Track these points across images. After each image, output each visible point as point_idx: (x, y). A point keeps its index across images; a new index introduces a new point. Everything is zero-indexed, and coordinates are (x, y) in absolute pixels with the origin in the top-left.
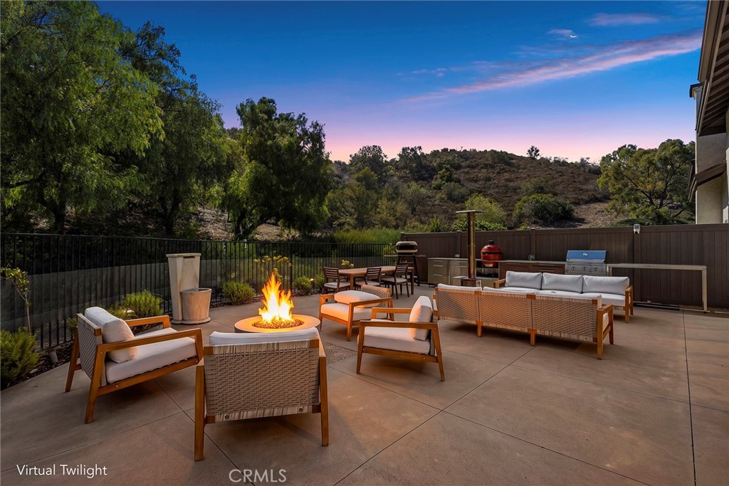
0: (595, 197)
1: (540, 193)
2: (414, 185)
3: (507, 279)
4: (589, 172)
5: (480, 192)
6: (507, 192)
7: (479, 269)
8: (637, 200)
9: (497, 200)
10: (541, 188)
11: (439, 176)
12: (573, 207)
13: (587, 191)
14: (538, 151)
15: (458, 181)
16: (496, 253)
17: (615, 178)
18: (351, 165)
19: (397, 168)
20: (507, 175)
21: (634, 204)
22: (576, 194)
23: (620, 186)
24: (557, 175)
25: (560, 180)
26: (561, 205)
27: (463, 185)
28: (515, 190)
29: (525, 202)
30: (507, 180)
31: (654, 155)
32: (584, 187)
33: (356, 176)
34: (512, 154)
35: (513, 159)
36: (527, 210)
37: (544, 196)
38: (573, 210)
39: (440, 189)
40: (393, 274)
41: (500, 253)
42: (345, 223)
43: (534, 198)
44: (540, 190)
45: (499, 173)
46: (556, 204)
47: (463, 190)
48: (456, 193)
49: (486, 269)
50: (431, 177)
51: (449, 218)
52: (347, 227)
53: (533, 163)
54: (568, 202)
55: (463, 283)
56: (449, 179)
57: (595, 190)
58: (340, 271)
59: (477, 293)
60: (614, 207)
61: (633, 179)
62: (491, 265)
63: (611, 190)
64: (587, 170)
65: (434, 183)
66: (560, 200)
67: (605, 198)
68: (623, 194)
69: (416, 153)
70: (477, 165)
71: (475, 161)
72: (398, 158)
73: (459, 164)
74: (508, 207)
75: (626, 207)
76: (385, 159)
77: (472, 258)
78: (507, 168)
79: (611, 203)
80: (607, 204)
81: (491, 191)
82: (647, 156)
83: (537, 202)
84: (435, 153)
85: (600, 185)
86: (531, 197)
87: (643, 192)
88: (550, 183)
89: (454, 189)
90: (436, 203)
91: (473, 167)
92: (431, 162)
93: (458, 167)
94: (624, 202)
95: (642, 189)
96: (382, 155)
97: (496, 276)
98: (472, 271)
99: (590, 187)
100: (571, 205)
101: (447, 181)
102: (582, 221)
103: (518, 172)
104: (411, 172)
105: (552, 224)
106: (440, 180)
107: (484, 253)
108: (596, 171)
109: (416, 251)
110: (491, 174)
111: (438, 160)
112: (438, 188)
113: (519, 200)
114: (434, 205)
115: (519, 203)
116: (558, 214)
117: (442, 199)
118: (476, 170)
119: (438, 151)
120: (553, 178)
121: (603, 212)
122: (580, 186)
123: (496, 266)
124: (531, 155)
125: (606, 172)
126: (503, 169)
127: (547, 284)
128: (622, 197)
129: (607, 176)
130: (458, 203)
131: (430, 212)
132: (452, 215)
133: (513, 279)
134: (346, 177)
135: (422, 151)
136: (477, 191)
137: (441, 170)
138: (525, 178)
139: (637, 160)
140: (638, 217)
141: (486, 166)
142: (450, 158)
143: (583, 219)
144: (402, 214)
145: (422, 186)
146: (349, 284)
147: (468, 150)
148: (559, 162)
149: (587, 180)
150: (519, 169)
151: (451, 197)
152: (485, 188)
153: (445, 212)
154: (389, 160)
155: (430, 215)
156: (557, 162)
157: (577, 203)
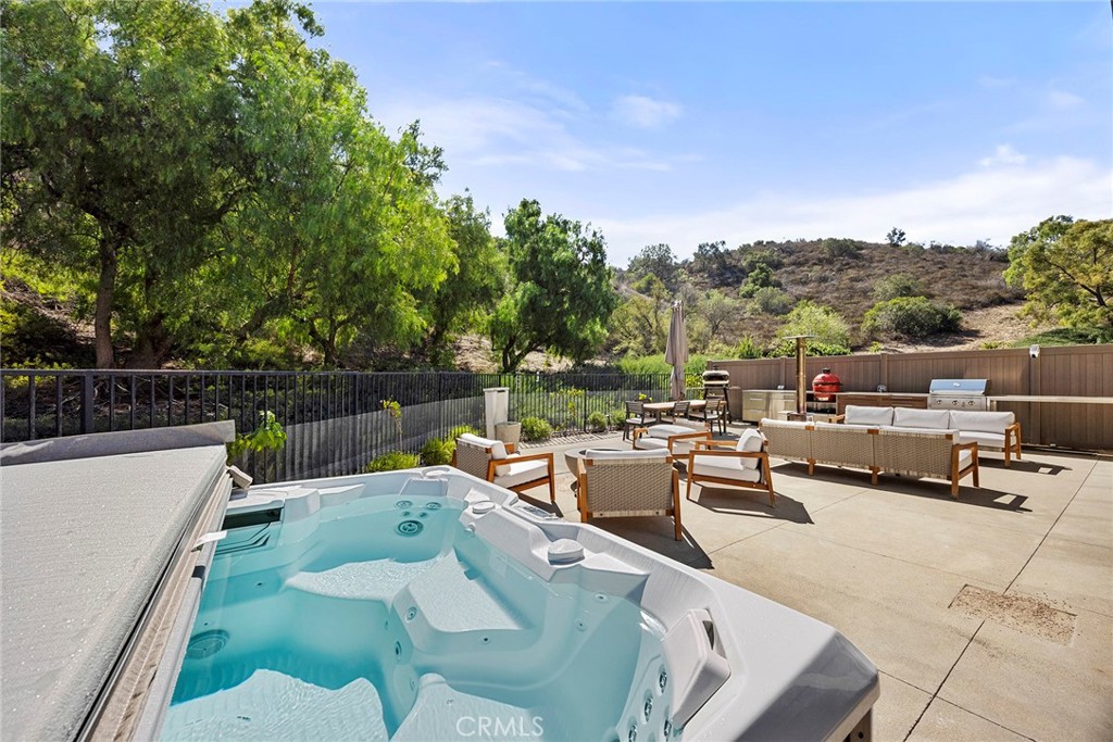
0: (1000, 297)
1: (905, 295)
2: (716, 294)
3: (847, 415)
4: (991, 259)
5: (810, 298)
6: (852, 297)
7: (810, 403)
8: (1074, 300)
9: (836, 309)
10: (908, 289)
11: (750, 279)
12: (961, 314)
13: (986, 288)
14: (902, 234)
15: (778, 285)
16: (833, 384)
17: (1034, 268)
18: (630, 271)
19: (691, 272)
20: (852, 273)
21: (1067, 306)
22: (966, 294)
23: (1043, 279)
24: (934, 268)
25: (939, 275)
26: (938, 312)
27: (785, 290)
28: (865, 293)
29: (880, 310)
30: (853, 280)
31: (1107, 229)
32: (982, 283)
33: (637, 284)
34: (861, 242)
35: (862, 249)
36: (883, 321)
37: (912, 300)
38: (960, 318)
39: (751, 296)
40: (702, 409)
41: (838, 384)
42: (628, 348)
43: (895, 304)
44: (906, 291)
45: (840, 270)
46: (932, 311)
47: (785, 298)
48: (775, 301)
49: (819, 404)
50: (739, 282)
51: (765, 336)
52: (631, 353)
53: (896, 251)
54: (952, 306)
55: (790, 417)
56: (765, 283)
57: (1000, 287)
58: (646, 406)
59: (808, 428)
60: (1032, 311)
61: (1069, 267)
62: (827, 399)
63: (1026, 286)
64: (987, 257)
65: (744, 288)
66: (939, 304)
67: (1018, 298)
68: (1047, 291)
69: (717, 250)
70: (807, 261)
71: (804, 255)
72: (692, 259)
73: (779, 261)
74: (854, 319)
75: (1055, 310)
76: (674, 260)
77: (801, 390)
78: (853, 262)
79: (1026, 306)
80: (1020, 308)
81: (829, 297)
82: (1092, 231)
83: (900, 309)
84: (745, 249)
85: (1008, 280)
86: (890, 303)
87: (1083, 286)
88: (922, 280)
89: (773, 296)
90: (746, 316)
91: (800, 264)
92: (739, 261)
93: (778, 266)
94: (1049, 304)
95: (1081, 282)
96: (671, 256)
97: (832, 411)
98: (801, 405)
99: (992, 282)
100: (958, 312)
101: (762, 286)
102: (975, 334)
103: (869, 267)
104: (709, 276)
105: (924, 340)
106: (752, 285)
107: (817, 384)
108: (1002, 259)
109: (727, 382)
110: (827, 273)
111: (749, 258)
112: (750, 295)
113: (871, 307)
114: (742, 320)
115: (871, 311)
116: (934, 326)
117: (754, 311)
118: (806, 268)
119: (749, 245)
120: (928, 273)
121: (1012, 319)
122: (973, 282)
123: (833, 399)
124: (892, 240)
125: (1018, 260)
126: (848, 264)
127: (900, 421)
128: (1046, 296)
129: (1020, 265)
130: (777, 314)
131: (737, 330)
132: (769, 332)
133: (855, 415)
134: (623, 287)
135: (726, 247)
136: (806, 297)
137: (753, 271)
138: (882, 275)
139: (1075, 238)
140: (1074, 325)
141: (820, 261)
142: (767, 253)
143: (978, 332)
144: (700, 334)
145: (726, 295)
146: (654, 420)
147: (793, 241)
148: (939, 247)
149: (985, 273)
150: (872, 262)
151: (767, 308)
152: (817, 292)
153: (760, 327)
154: (679, 262)
155: (738, 333)
156: (936, 249)
157: (968, 307)
